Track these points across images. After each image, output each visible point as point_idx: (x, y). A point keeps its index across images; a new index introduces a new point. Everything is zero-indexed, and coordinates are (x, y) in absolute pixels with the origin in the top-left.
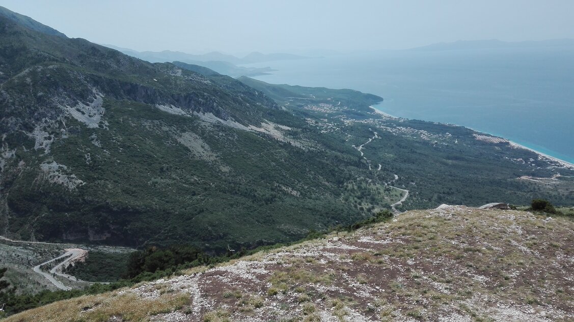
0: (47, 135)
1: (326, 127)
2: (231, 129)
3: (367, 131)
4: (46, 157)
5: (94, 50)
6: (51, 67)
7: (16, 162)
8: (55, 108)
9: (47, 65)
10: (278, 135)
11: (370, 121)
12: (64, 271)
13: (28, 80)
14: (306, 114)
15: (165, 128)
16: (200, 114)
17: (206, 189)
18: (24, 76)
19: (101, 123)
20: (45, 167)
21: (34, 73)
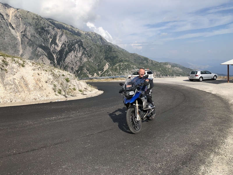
6: (125, 63)
9: (124, 63)
13: (118, 67)
21: (120, 65)
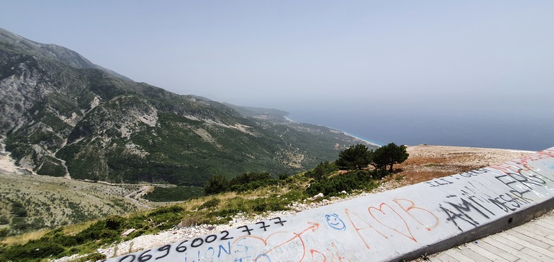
0: (128, 130)
1: (265, 126)
2: (221, 127)
3: (284, 128)
4: (128, 141)
5: (151, 88)
6: (129, 96)
7: (112, 144)
8: (133, 117)
9: (127, 95)
10: (243, 130)
11: (285, 123)
12: (142, 197)
13: (117, 102)
14: (255, 120)
15: (189, 127)
16: (205, 120)
17: (210, 156)
18: (115, 101)
19: (156, 125)
20: (128, 146)
21: (120, 100)
